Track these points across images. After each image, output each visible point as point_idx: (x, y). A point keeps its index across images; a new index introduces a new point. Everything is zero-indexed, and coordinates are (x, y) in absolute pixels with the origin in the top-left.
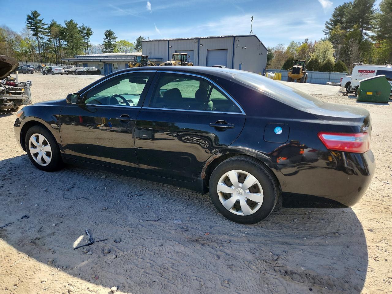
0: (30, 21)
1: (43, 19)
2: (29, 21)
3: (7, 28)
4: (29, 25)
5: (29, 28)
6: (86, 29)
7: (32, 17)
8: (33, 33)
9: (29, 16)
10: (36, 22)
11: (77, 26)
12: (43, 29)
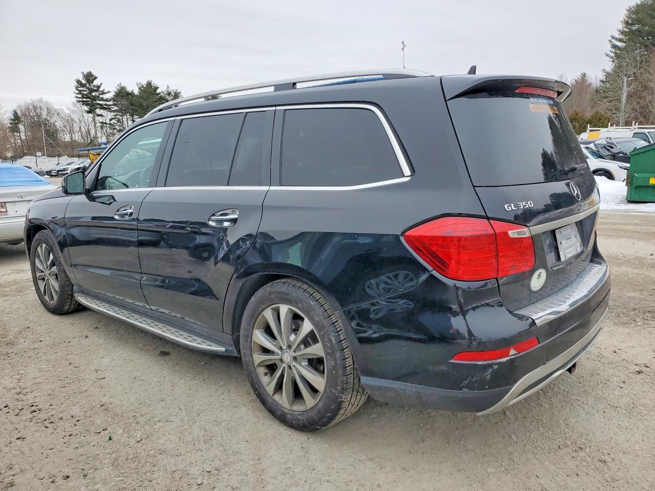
0: (82, 89)
1: (101, 84)
2: (79, 89)
3: (47, 103)
4: (80, 96)
5: (79, 101)
6: (173, 94)
7: (84, 82)
8: (86, 108)
9: (78, 82)
10: (91, 91)
11: (158, 91)
12: (102, 99)
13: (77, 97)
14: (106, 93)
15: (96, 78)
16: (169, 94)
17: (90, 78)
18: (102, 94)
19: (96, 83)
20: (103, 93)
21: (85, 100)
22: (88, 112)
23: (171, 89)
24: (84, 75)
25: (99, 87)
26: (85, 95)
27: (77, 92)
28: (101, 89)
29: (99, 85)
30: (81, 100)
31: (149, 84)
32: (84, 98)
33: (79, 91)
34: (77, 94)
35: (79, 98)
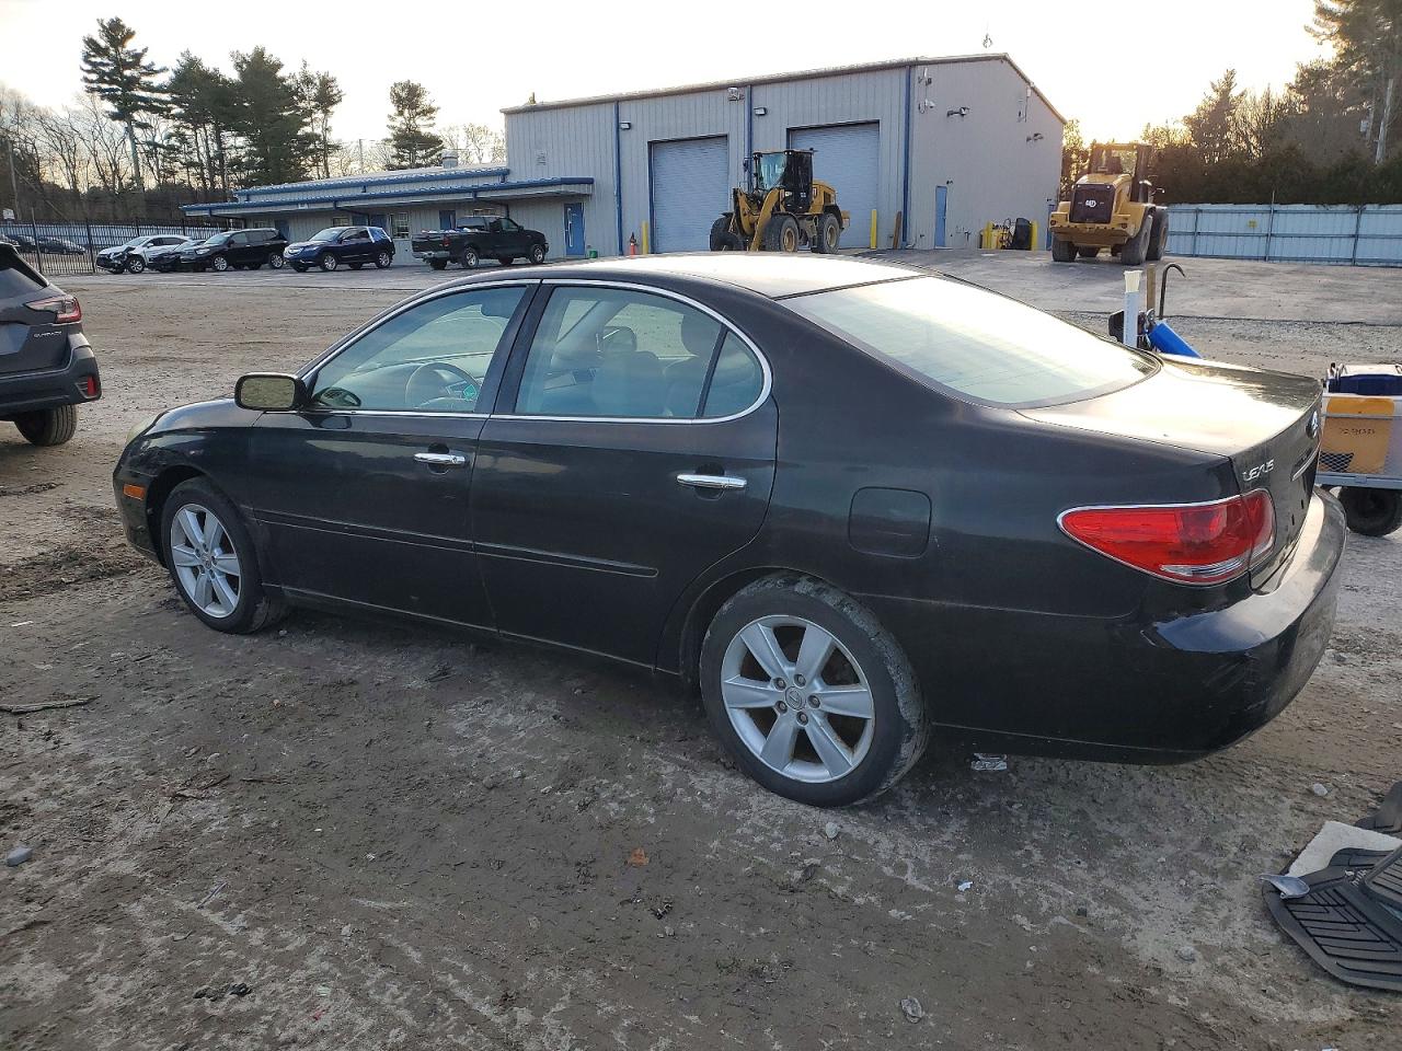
0: (98, 60)
1: (146, 50)
2: (93, 60)
3: (12, 93)
4: (94, 77)
5: (92, 90)
6: (317, 81)
7: (103, 43)
8: (110, 107)
9: (91, 43)
10: (121, 65)
11: (280, 74)
12: (149, 88)
13: (86, 80)
14: (156, 72)
15: (130, 34)
16: (308, 81)
17: (116, 32)
18: (148, 74)
19: (131, 45)
20: (150, 71)
21: (105, 86)
22: (114, 117)
23: (312, 71)
24: (104, 27)
25: (138, 57)
26: (108, 74)
27: (89, 67)
28: (145, 62)
29: (139, 51)
30: (95, 86)
31: (259, 54)
32: (105, 82)
33: (94, 64)
34: (88, 71)
35: (92, 82)
